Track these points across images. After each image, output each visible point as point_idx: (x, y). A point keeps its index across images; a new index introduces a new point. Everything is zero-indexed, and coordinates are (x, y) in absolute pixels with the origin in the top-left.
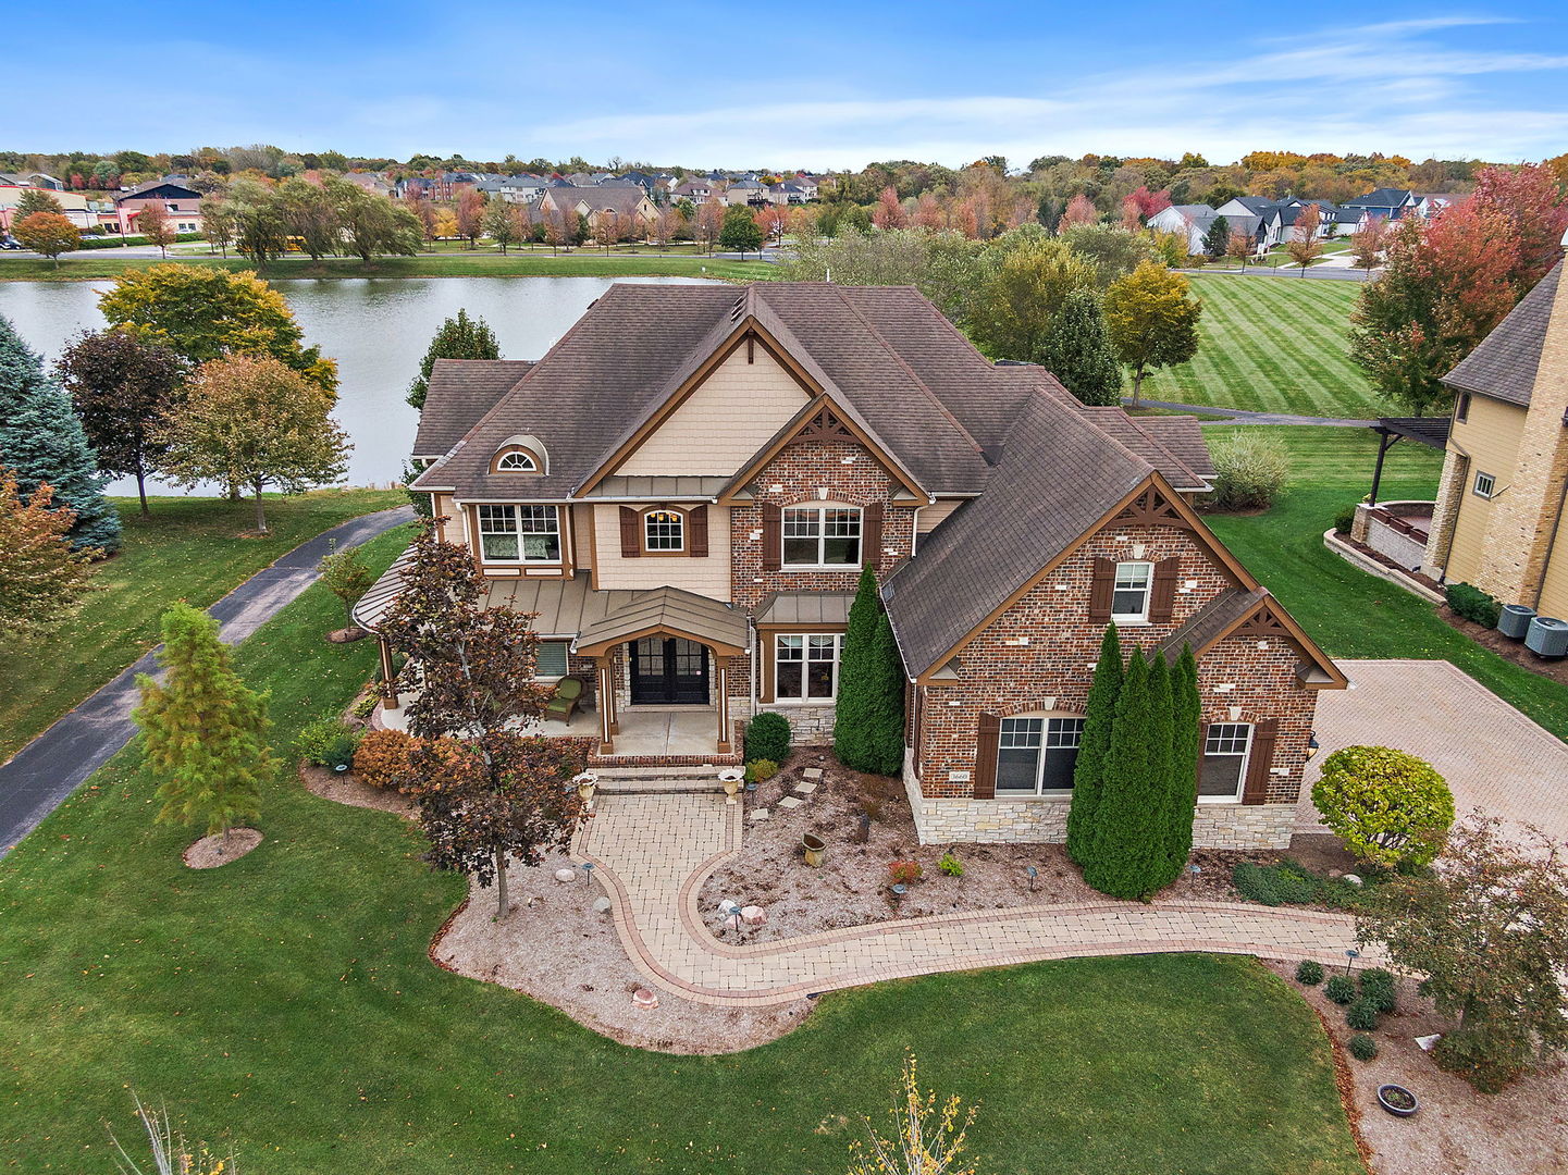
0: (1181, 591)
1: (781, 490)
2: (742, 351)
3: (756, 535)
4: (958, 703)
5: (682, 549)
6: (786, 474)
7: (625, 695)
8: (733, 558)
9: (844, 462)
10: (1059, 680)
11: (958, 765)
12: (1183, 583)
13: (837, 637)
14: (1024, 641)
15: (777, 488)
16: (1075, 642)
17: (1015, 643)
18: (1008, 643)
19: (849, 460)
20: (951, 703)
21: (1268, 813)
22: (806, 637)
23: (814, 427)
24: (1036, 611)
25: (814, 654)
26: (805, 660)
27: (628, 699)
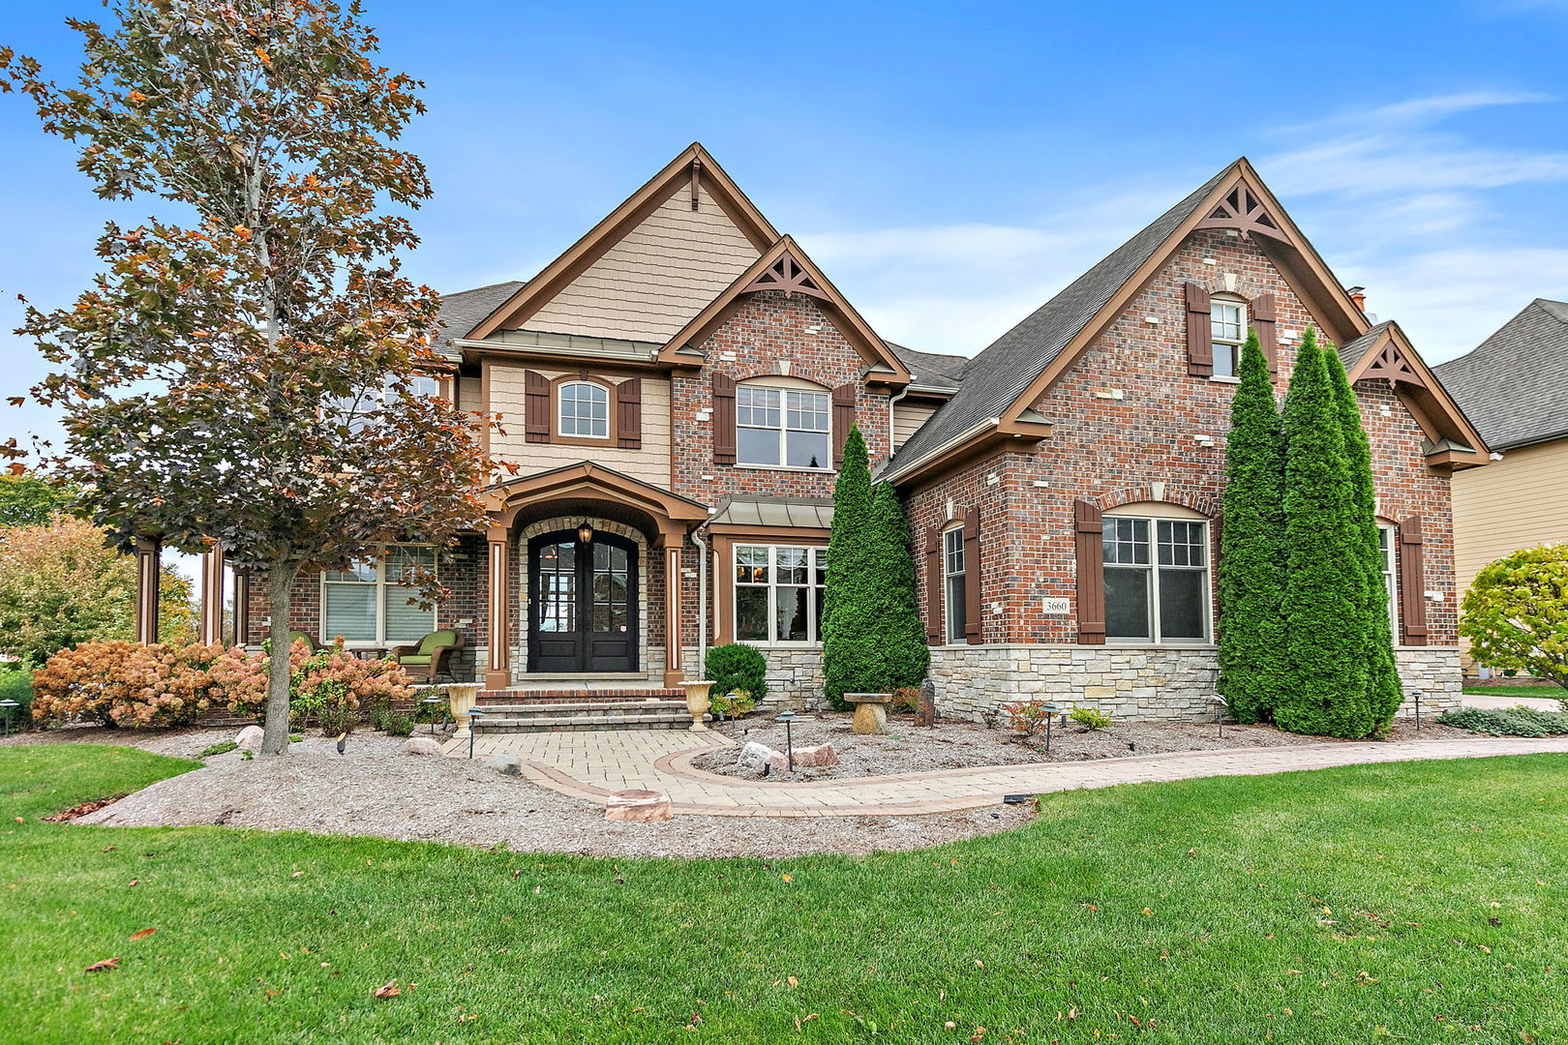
0: (1282, 341)
1: (734, 359)
2: (684, 194)
3: (704, 415)
4: (1045, 484)
5: (607, 437)
6: (740, 338)
7: (520, 654)
8: (673, 444)
9: (807, 331)
10: (1165, 457)
11: (1049, 589)
12: (1281, 331)
13: (812, 550)
14: (1118, 394)
15: (729, 356)
16: (1177, 402)
17: (1108, 396)
18: (1099, 395)
19: (812, 330)
20: (1037, 483)
21: (1430, 658)
22: (773, 550)
23: (774, 274)
24: (1127, 352)
25: (784, 576)
26: (772, 582)
27: (524, 660)
